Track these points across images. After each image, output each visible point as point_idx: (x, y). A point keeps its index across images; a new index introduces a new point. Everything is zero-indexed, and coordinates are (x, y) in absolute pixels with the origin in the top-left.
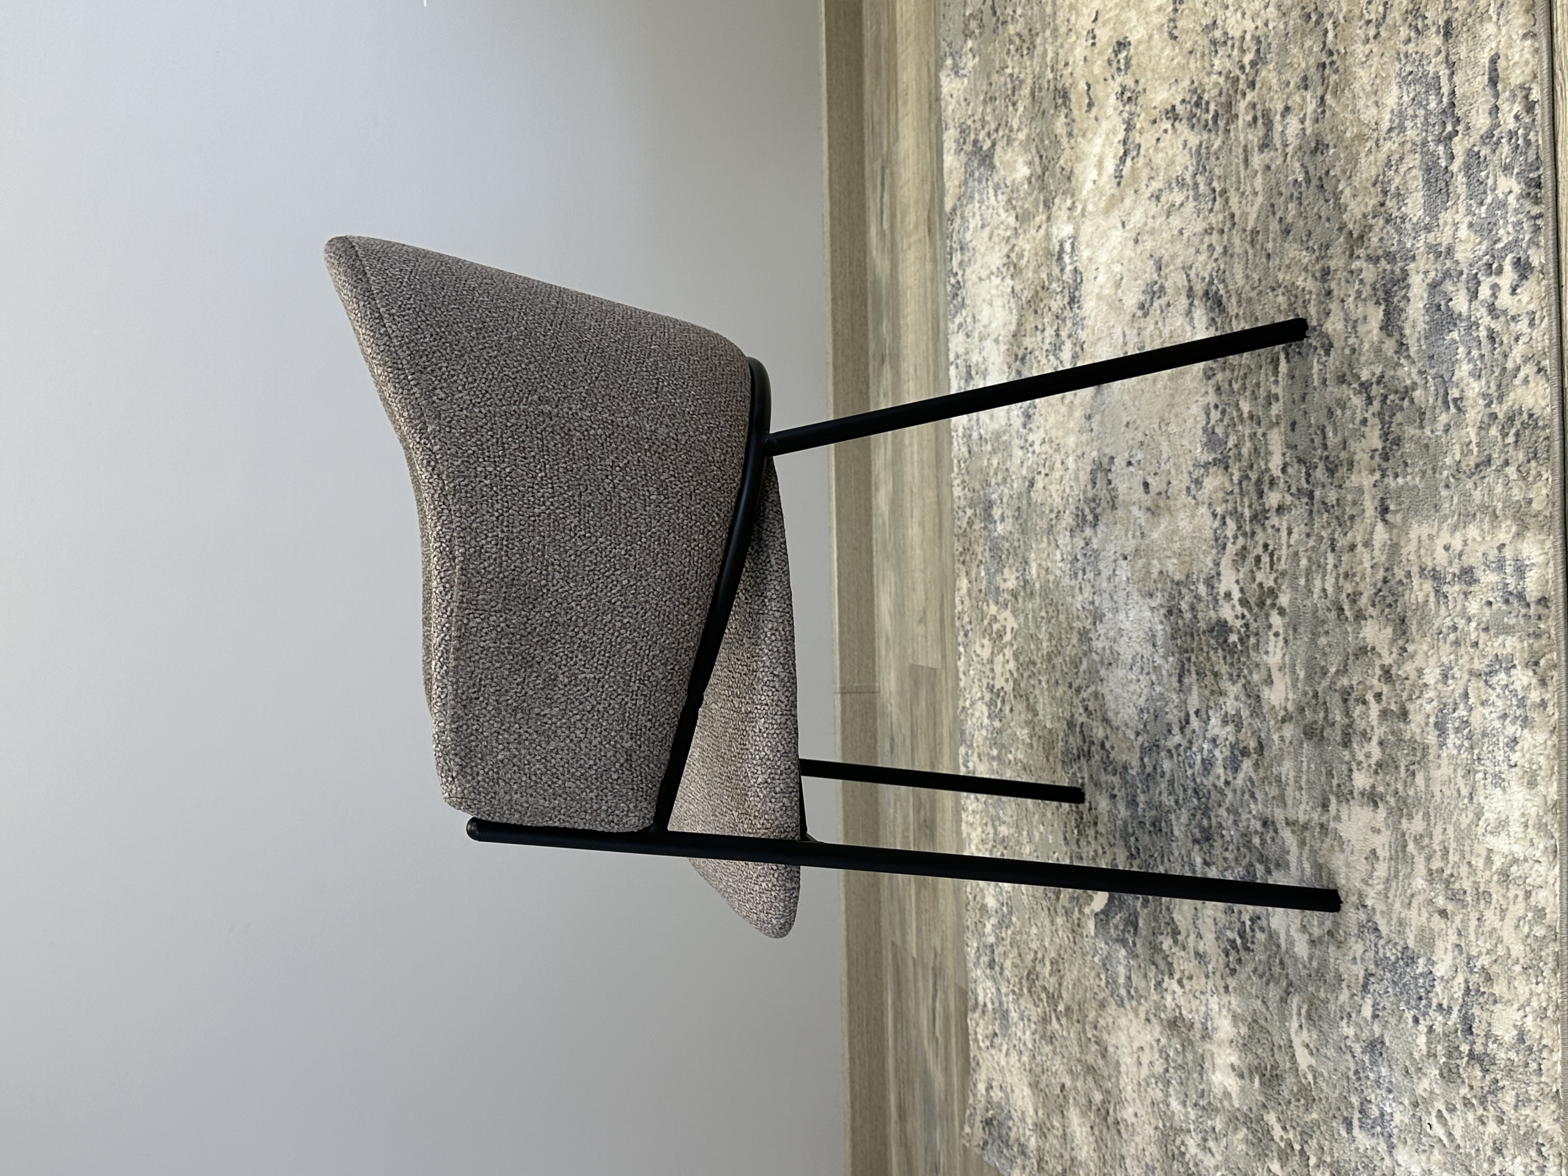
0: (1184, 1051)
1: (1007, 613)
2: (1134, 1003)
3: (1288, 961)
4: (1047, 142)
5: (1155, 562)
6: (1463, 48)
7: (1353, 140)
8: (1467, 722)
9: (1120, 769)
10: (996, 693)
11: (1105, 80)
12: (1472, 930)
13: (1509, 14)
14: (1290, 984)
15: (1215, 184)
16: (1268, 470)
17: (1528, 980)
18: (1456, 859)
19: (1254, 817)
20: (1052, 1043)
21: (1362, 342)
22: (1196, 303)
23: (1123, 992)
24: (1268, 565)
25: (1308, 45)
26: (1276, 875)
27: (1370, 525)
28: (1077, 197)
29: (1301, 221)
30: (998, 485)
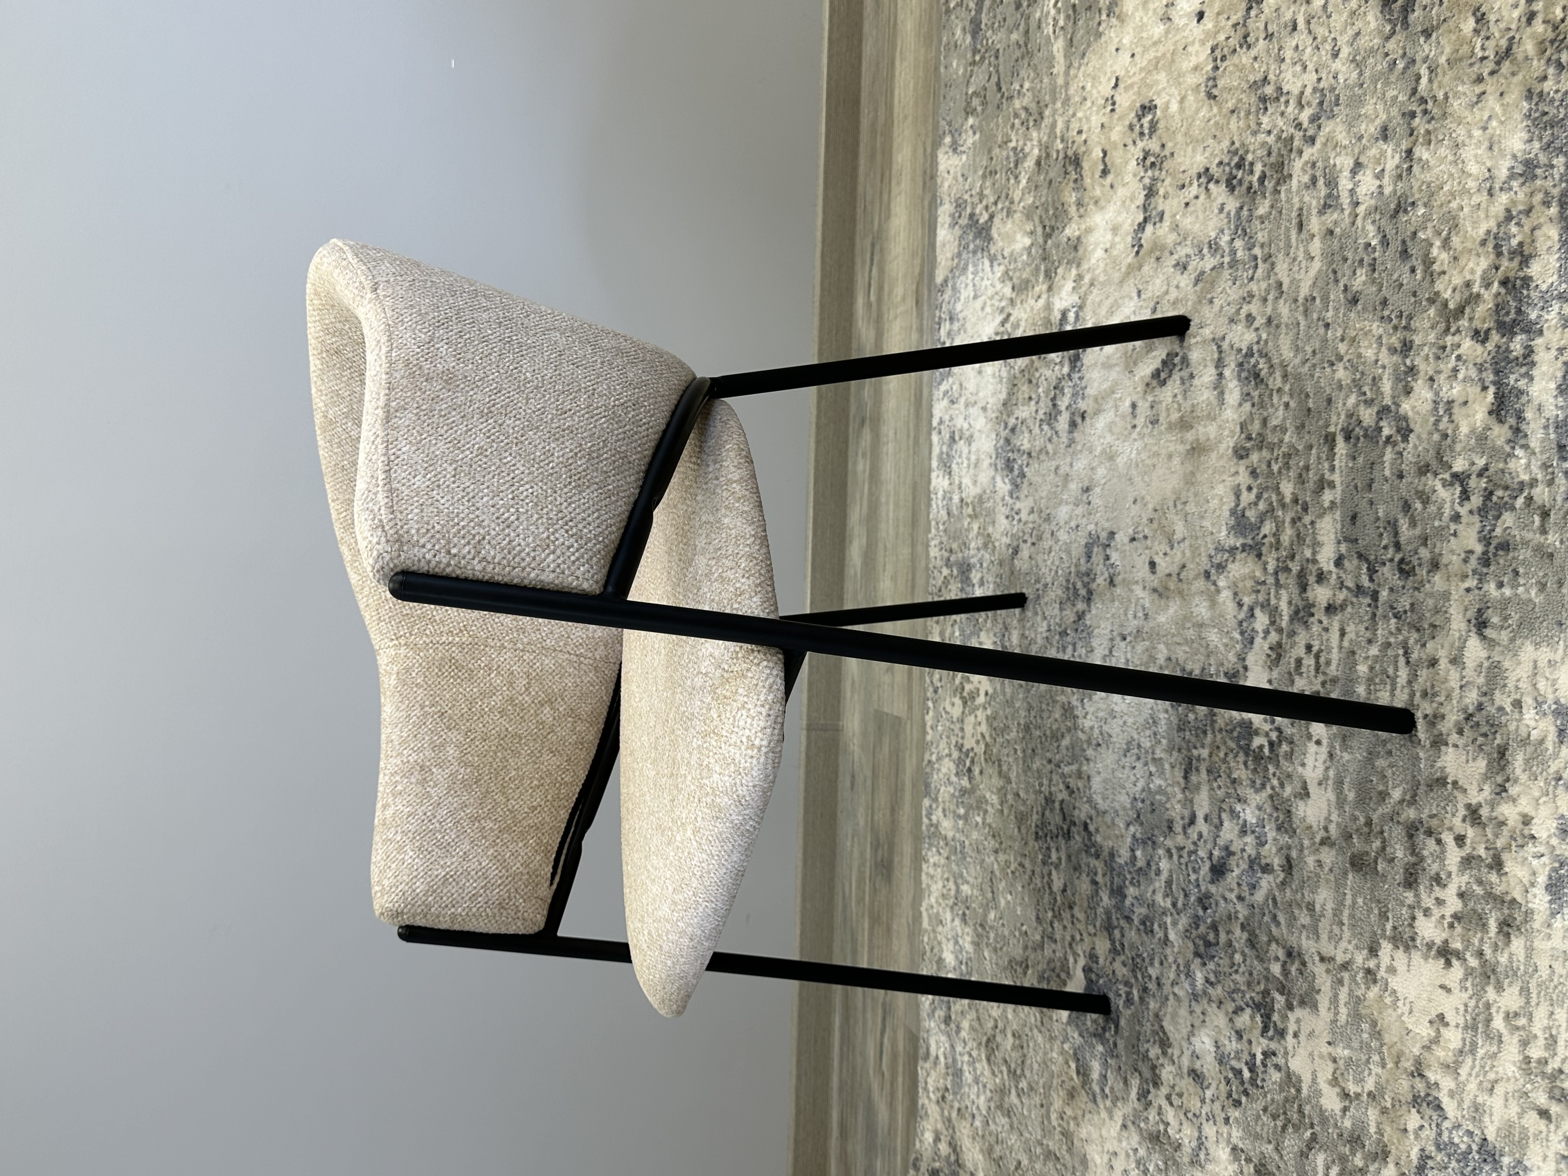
0: (1166, 1169)
2: (1109, 1103)
3: (1311, 1111)
4: (1052, 211)
5: (1162, 647)
9: (1104, 854)
10: (964, 753)
11: (1125, 145)
14: (1314, 1138)
15: (1257, 251)
16: (1315, 561)
19: (1276, 942)
21: (1458, 427)
22: (1227, 374)
23: (1097, 1089)
24: (1312, 668)
25: (1391, 93)
26: (1299, 1013)
27: (1460, 639)
28: (1085, 266)
29: (1374, 289)
30: (978, 549)
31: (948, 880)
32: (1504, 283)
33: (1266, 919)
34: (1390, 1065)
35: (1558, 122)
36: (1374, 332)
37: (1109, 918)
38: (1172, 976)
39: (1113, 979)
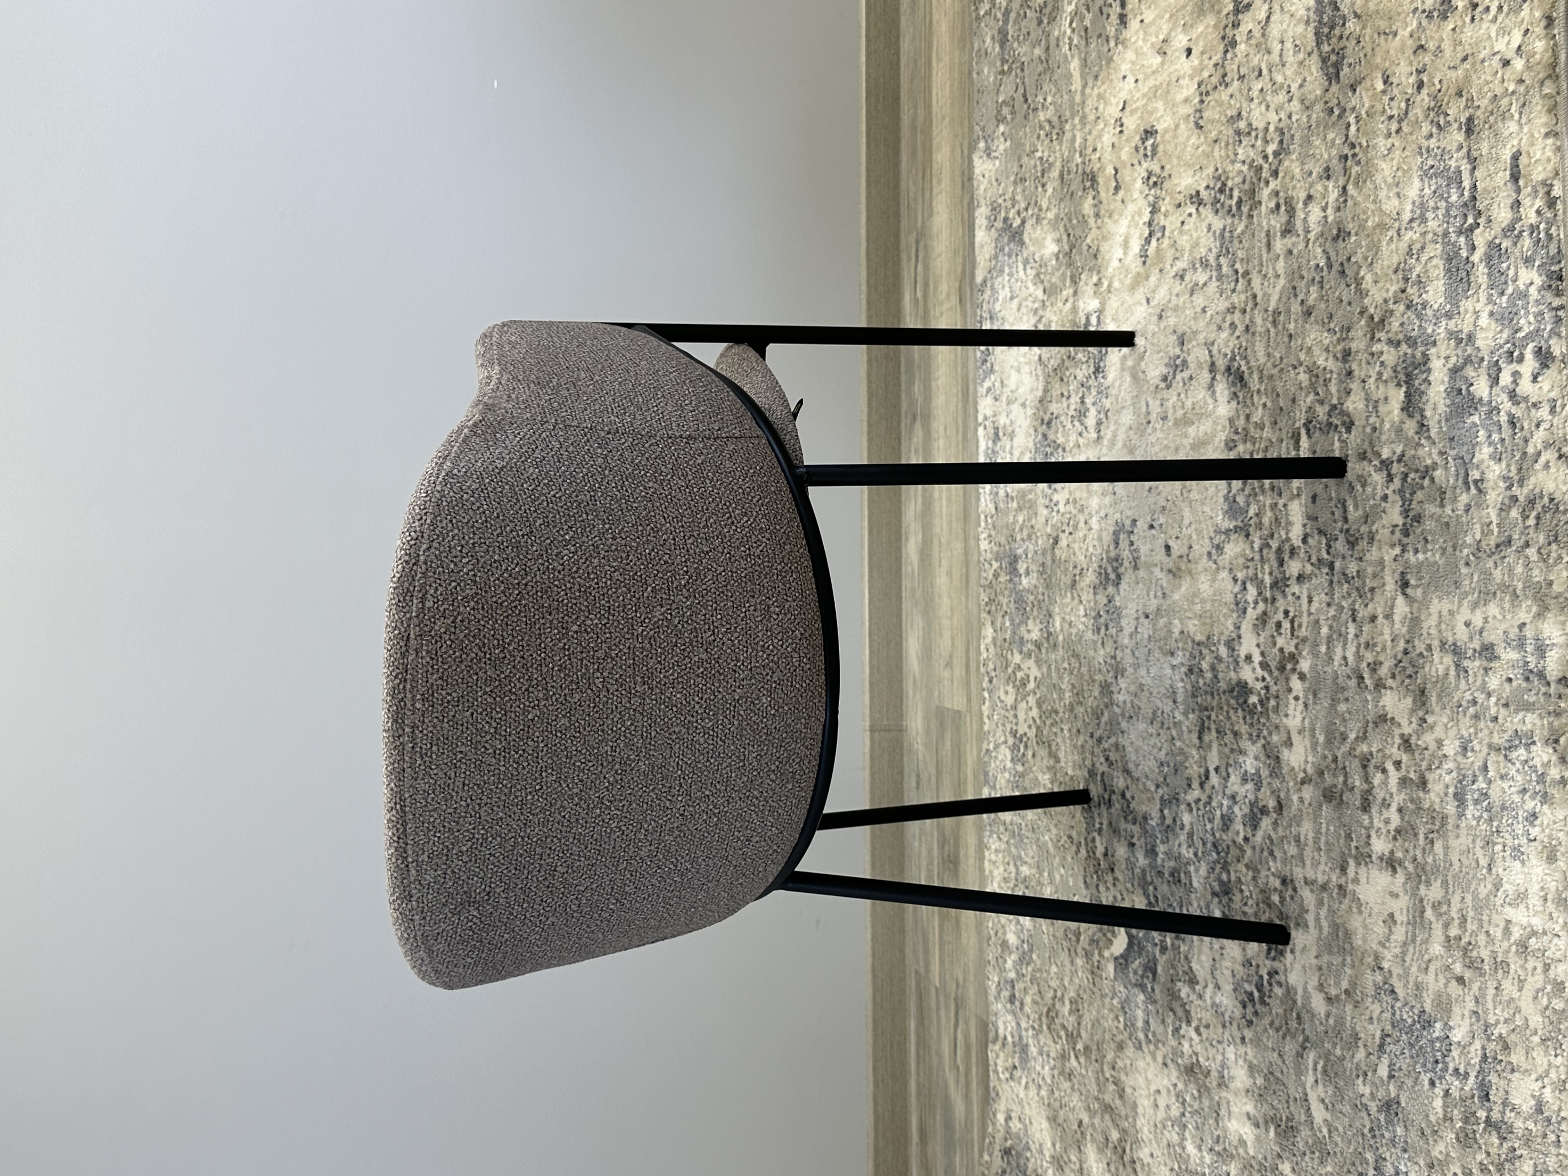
0: (1200, 1097)
1: (1031, 663)
2: (1152, 1047)
3: (1306, 1017)
4: (1075, 222)
5: (1176, 622)
6: (1485, 144)
7: (1374, 229)
8: (1486, 794)
9: (1139, 819)
10: (1019, 739)
11: (1132, 165)
12: (1489, 998)
13: (1531, 113)
14: (1307, 1039)
15: (1238, 266)
16: (1288, 539)
17: (1546, 1051)
18: (1474, 928)
19: (1273, 874)
20: (1070, 1080)
21: (1383, 421)
22: (1218, 377)
23: (1141, 1036)
24: (1288, 631)
25: (1330, 137)
27: (1391, 598)
28: (1103, 273)
29: (1323, 304)
30: (1023, 541)
31: (1008, 863)
33: (1265, 854)
34: (1358, 964)
36: (1324, 342)
37: (1144, 875)
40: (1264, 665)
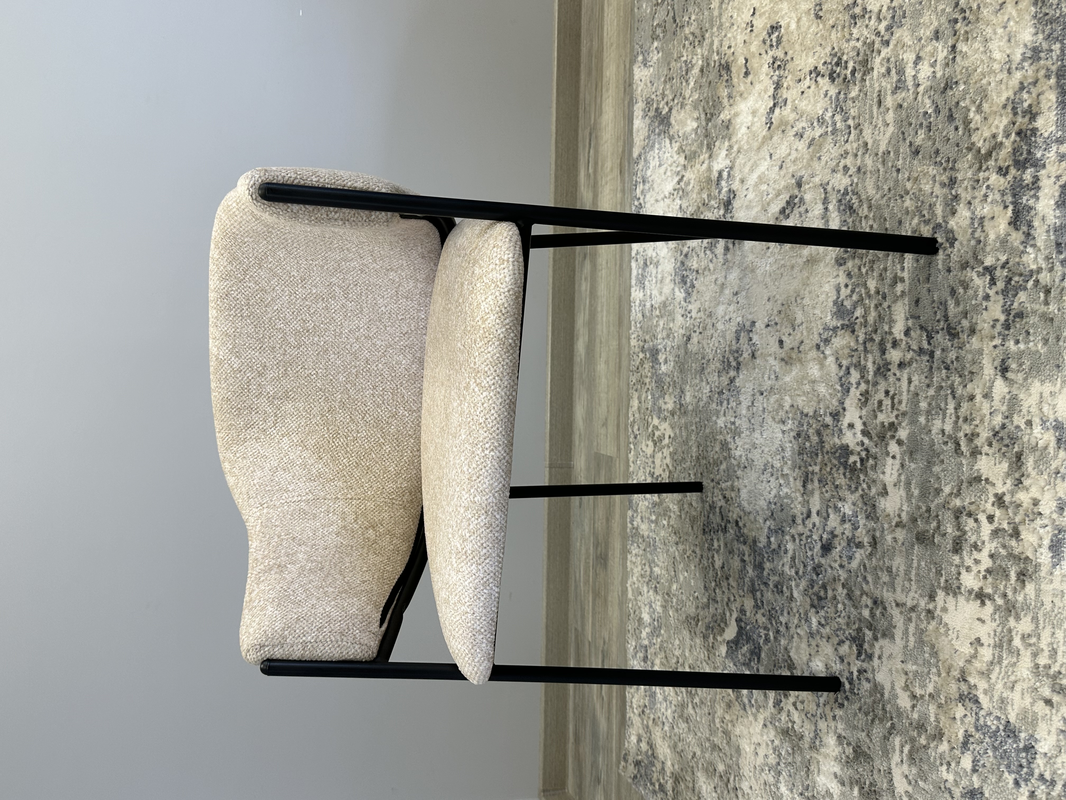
0: (793, 753)
1: (666, 425)
2: (755, 712)
3: (892, 709)
4: (711, 103)
5: (787, 398)
9: (750, 541)
10: (656, 478)
11: (760, 54)
14: (893, 727)
15: (850, 122)
16: (891, 333)
19: (866, 595)
21: (988, 235)
22: (830, 207)
23: (746, 701)
24: (889, 407)
25: (941, 7)
26: (882, 642)
27: (990, 381)
28: (734, 140)
29: (930, 143)
30: (663, 339)
31: (645, 564)
32: (1019, 133)
33: (860, 579)
34: (944, 674)
35: (1055, 20)
36: (930, 173)
37: (753, 585)
38: (796, 621)
39: (757, 626)
40: (865, 433)
